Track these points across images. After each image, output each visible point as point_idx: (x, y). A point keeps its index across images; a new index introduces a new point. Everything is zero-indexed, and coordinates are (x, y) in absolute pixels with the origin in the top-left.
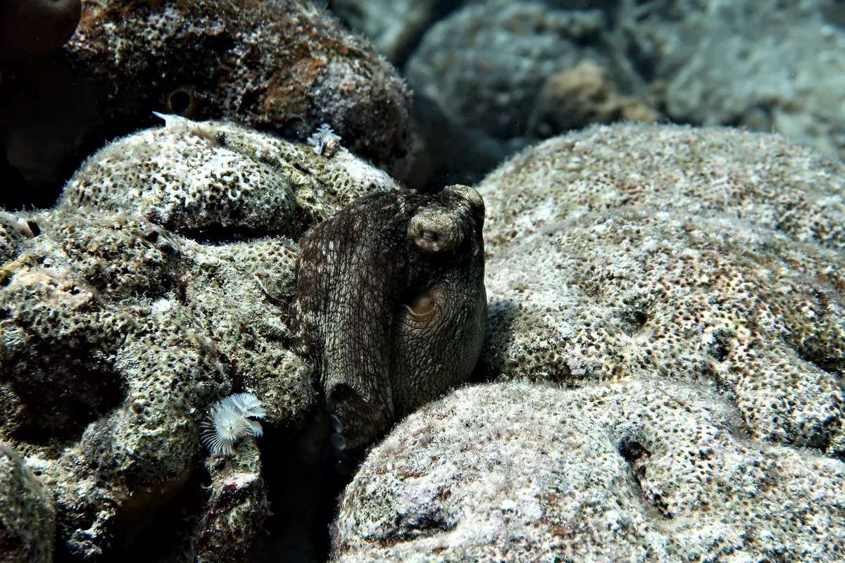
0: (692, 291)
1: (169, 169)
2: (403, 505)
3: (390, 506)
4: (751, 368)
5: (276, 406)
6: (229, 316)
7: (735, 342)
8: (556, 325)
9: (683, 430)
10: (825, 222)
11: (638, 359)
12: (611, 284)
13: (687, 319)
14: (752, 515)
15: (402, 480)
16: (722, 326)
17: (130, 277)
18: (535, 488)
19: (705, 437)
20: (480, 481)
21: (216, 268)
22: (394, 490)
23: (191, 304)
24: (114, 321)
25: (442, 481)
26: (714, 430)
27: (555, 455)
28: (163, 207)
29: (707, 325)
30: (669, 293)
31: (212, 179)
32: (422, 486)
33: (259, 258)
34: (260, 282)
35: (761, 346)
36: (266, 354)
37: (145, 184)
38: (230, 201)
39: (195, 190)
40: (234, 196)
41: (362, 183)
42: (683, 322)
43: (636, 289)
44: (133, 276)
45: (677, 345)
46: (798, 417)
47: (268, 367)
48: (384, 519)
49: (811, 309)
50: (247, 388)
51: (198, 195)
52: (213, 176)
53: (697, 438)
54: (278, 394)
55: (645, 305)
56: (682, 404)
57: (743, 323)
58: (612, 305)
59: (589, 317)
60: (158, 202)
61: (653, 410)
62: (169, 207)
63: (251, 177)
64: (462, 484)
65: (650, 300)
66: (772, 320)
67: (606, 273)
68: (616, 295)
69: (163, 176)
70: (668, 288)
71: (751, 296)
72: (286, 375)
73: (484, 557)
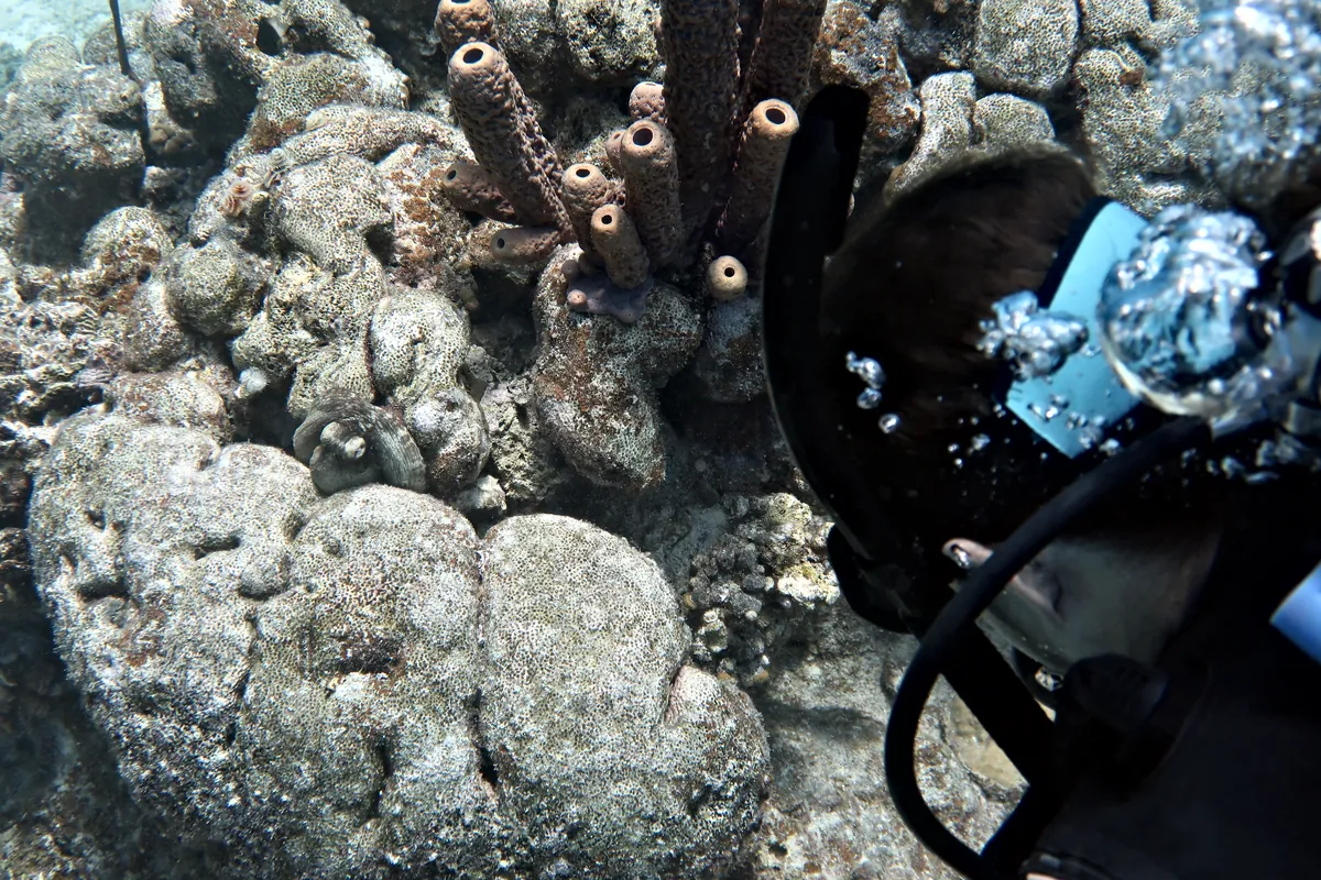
10: (505, 691)
19: (231, 570)
46: (262, 620)
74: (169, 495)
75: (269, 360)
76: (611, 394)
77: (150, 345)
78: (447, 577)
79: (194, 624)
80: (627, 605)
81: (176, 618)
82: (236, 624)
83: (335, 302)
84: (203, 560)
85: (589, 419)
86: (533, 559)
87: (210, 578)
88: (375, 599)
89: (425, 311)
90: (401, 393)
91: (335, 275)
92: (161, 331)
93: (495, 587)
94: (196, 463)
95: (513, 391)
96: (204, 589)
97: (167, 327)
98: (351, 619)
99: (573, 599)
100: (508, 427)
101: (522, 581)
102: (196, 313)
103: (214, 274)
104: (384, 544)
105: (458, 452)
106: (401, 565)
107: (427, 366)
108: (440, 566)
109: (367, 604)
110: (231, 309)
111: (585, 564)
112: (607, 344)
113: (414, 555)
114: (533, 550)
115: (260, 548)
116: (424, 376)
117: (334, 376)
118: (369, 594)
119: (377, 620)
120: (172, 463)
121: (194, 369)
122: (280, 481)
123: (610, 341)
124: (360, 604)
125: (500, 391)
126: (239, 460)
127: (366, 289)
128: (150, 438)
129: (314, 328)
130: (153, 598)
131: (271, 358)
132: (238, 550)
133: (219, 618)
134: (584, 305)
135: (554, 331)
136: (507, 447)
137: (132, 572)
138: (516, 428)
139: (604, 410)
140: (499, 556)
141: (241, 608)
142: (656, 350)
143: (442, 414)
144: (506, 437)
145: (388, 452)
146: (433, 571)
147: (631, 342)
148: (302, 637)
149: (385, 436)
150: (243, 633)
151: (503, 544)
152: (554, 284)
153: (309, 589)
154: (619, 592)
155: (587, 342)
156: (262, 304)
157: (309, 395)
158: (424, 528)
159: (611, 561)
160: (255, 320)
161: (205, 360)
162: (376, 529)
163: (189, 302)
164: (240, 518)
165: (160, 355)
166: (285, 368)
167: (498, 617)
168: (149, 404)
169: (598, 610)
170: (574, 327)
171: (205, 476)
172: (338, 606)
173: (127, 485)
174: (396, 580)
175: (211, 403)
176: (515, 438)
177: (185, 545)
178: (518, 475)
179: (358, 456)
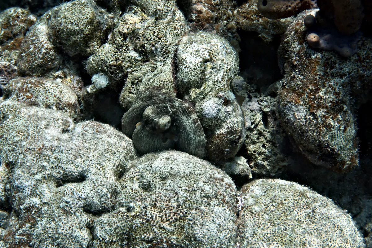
9: (83, 188)
14: (53, 205)
19: (80, 194)
23: (142, 64)
35: (127, 219)
46: (98, 227)
49: (145, 236)
53: (80, 192)
57: (136, 213)
61: (93, 182)
66: (137, 222)
71: (149, 217)
74: (43, 146)
75: (111, 68)
76: (331, 102)
77: (36, 59)
78: (218, 210)
79: (54, 227)
80: (334, 238)
81: (42, 222)
82: (81, 228)
83: (156, 34)
84: (62, 188)
85: (316, 118)
86: (274, 204)
87: (66, 198)
88: (172, 218)
89: (213, 44)
90: (194, 93)
91: (157, 19)
92: (43, 51)
93: (248, 219)
94: (60, 129)
95: (262, 103)
96: (61, 205)
97: (47, 48)
98: (156, 230)
99: (300, 231)
100: (256, 126)
101: (266, 217)
102: (66, 40)
103: (80, 16)
104: (179, 185)
105: (228, 133)
106: (189, 198)
107: (213, 77)
108: (214, 202)
109: (167, 221)
110: (88, 39)
111: (308, 210)
112: (330, 70)
113: (198, 193)
114: (273, 199)
115: (99, 182)
116: (210, 83)
117: (151, 80)
118: (168, 215)
119: (172, 232)
120: (46, 128)
121: (60, 77)
122: (113, 143)
123: (332, 68)
124: (162, 221)
125: (253, 103)
126: (87, 129)
127: (175, 29)
128: (32, 112)
129: (141, 50)
130: (28, 209)
131: (113, 67)
132: (84, 183)
133: (70, 223)
134: (317, 43)
135: (296, 60)
136: (254, 139)
137: (16, 193)
138: (261, 127)
139: (326, 112)
140: (251, 201)
141: (84, 219)
142: (361, 77)
143: (220, 107)
144: (254, 133)
145: (185, 128)
146: (209, 204)
147: (346, 70)
148: (122, 241)
149: (183, 118)
150: (84, 234)
151: (253, 194)
152: (296, 32)
153: (129, 210)
154: (329, 230)
155: (318, 68)
156: (107, 38)
157: (134, 92)
158: (204, 178)
159: (323, 210)
160: (101, 48)
161: (67, 72)
162: (173, 176)
163: (62, 32)
164: (87, 163)
165: (40, 66)
166: (120, 75)
167: (250, 238)
168: (32, 95)
169: (315, 239)
170: (309, 58)
171: (66, 136)
172: (148, 221)
173: (17, 139)
174: (186, 208)
175: (70, 97)
176: (260, 134)
177: (51, 177)
178: (260, 158)
179: (166, 128)
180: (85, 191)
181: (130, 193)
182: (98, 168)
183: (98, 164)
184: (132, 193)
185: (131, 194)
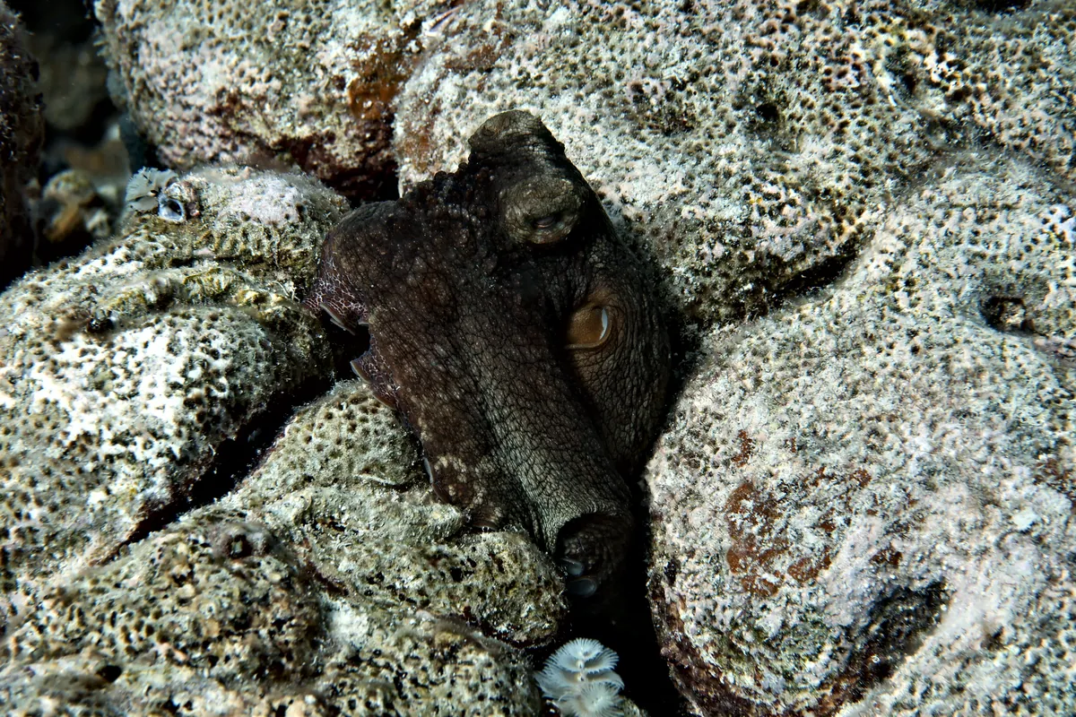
0: (800, 27)
1: (109, 427)
2: (843, 612)
3: (823, 626)
4: (974, 80)
5: (544, 618)
6: (405, 560)
7: (914, 58)
8: (710, 213)
9: (1035, 241)
11: (855, 181)
12: (689, 93)
13: (842, 75)
15: (813, 584)
16: (884, 51)
17: (291, 626)
18: (1021, 472)
20: (935, 513)
21: (311, 509)
22: (813, 602)
23: (348, 587)
24: (368, 704)
25: (870, 547)
26: (1061, 210)
27: (977, 406)
28: (153, 484)
29: (871, 64)
30: (776, 52)
31: (179, 392)
32: (848, 572)
33: (342, 447)
34: (375, 478)
35: (951, 41)
36: (481, 565)
37: (101, 475)
38: (223, 401)
39: (175, 427)
40: (223, 390)
41: (287, 217)
42: (842, 82)
43: (734, 81)
44: (294, 622)
45: (871, 122)
47: (499, 579)
48: (828, 647)
50: (498, 628)
51: (184, 430)
52: (175, 386)
53: (1061, 237)
54: (536, 601)
55: (760, 93)
56: (993, 206)
57: (901, 25)
58: (730, 127)
59: (734, 168)
60: (142, 485)
61: (974, 242)
62: (160, 479)
63: (215, 345)
64: (913, 533)
65: (762, 79)
67: (668, 85)
68: (715, 107)
69: (115, 442)
70: (770, 47)
72: (523, 570)
73: (1062, 605)
180: (1037, 224)
181: (860, 124)
182: (910, 293)
183: (897, 310)
184: (853, 116)
185: (860, 118)
